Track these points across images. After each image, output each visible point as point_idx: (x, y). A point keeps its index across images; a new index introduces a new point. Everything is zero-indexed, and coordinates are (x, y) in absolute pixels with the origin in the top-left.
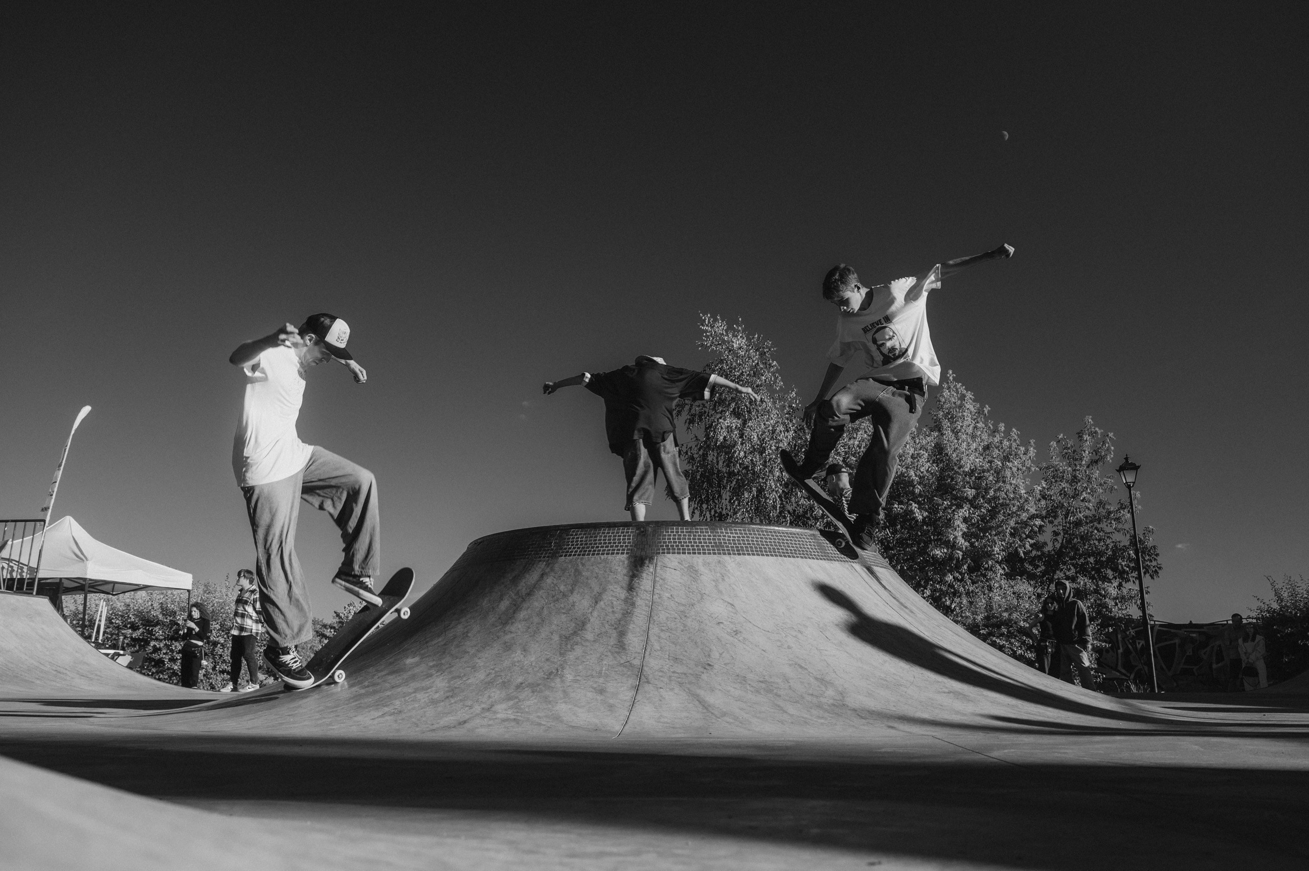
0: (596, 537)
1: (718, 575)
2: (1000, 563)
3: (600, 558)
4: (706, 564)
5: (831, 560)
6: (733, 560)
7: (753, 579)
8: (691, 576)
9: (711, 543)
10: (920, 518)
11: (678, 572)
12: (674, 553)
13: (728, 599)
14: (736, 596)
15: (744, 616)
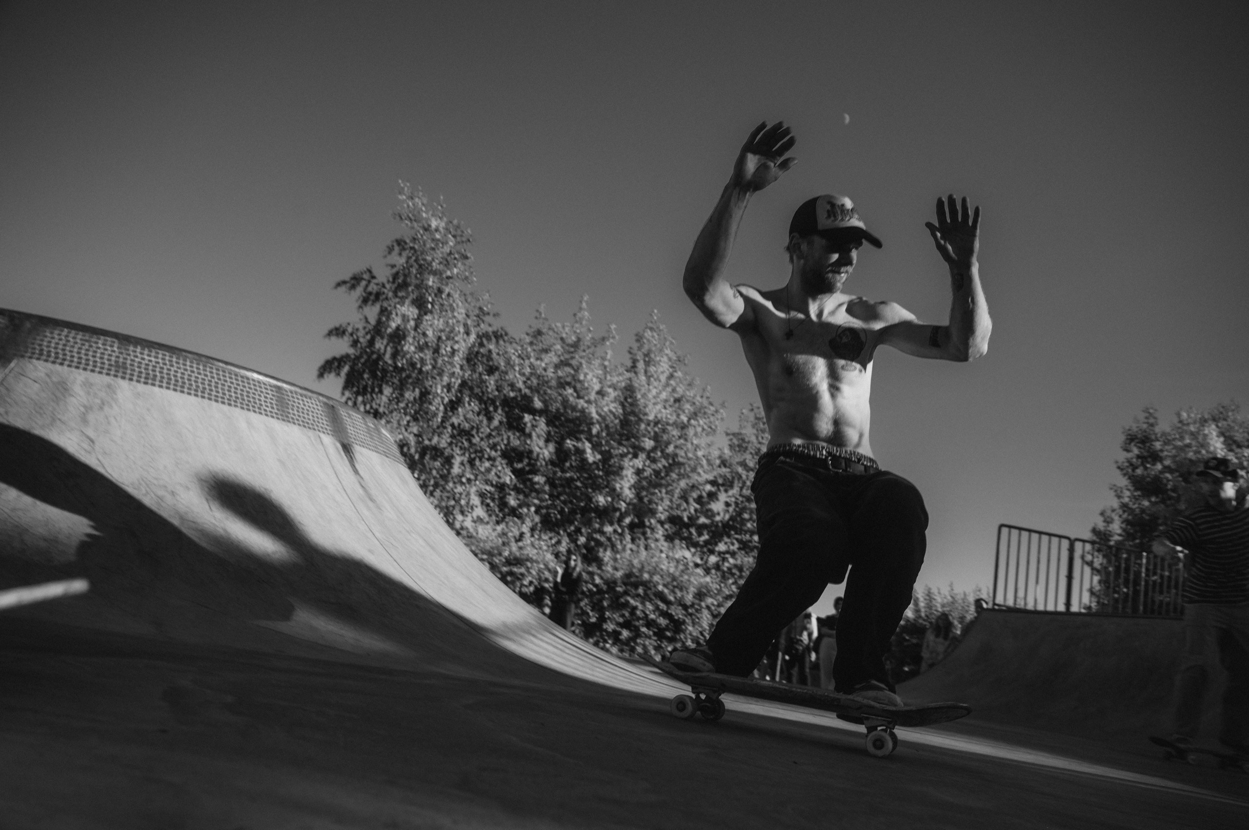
1: (98, 401)
2: (662, 523)
4: (87, 385)
5: (289, 422)
6: (131, 388)
7: (148, 418)
8: (53, 394)
9: (110, 361)
10: (591, 459)
11: (37, 385)
12: (46, 361)
13: (91, 433)
14: (107, 432)
15: (100, 458)
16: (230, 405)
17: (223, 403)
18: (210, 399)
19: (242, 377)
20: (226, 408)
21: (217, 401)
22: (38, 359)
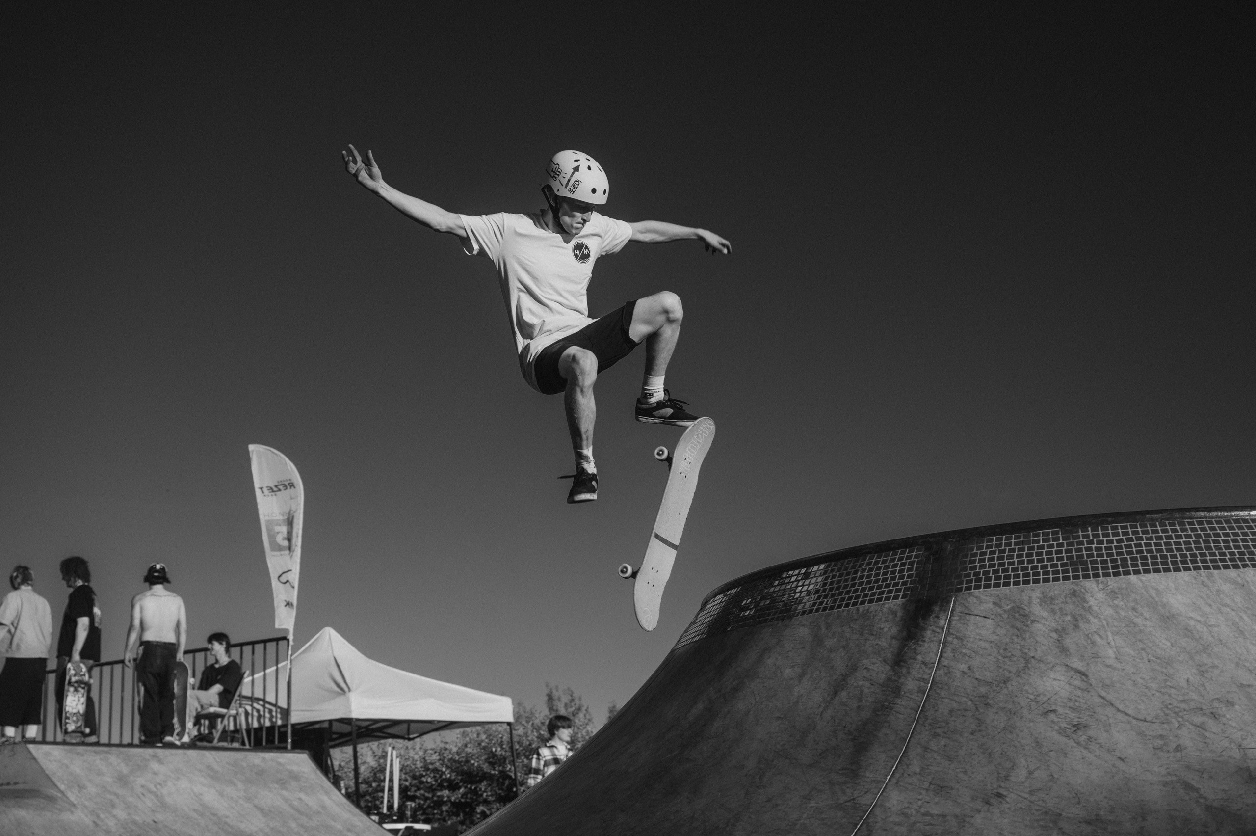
0: (856, 572)
1: (1068, 618)
3: (858, 609)
4: (1047, 600)
6: (1101, 586)
7: (1139, 621)
8: (1013, 627)
9: (1062, 558)
11: (990, 621)
12: (987, 586)
13: (1077, 664)
14: (1096, 656)
15: (1103, 694)
16: (1236, 567)
17: (1226, 567)
18: (1207, 568)
19: (1237, 521)
20: (1232, 573)
21: (1217, 568)
22: (978, 587)
